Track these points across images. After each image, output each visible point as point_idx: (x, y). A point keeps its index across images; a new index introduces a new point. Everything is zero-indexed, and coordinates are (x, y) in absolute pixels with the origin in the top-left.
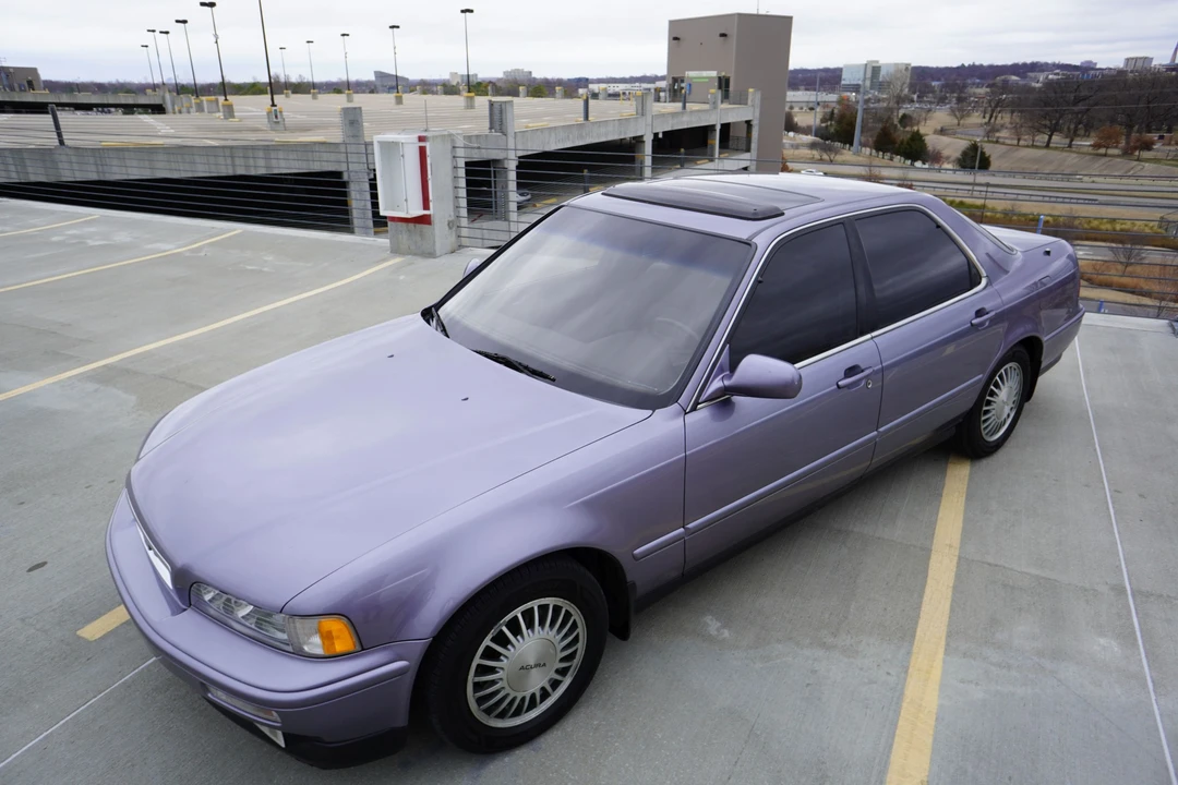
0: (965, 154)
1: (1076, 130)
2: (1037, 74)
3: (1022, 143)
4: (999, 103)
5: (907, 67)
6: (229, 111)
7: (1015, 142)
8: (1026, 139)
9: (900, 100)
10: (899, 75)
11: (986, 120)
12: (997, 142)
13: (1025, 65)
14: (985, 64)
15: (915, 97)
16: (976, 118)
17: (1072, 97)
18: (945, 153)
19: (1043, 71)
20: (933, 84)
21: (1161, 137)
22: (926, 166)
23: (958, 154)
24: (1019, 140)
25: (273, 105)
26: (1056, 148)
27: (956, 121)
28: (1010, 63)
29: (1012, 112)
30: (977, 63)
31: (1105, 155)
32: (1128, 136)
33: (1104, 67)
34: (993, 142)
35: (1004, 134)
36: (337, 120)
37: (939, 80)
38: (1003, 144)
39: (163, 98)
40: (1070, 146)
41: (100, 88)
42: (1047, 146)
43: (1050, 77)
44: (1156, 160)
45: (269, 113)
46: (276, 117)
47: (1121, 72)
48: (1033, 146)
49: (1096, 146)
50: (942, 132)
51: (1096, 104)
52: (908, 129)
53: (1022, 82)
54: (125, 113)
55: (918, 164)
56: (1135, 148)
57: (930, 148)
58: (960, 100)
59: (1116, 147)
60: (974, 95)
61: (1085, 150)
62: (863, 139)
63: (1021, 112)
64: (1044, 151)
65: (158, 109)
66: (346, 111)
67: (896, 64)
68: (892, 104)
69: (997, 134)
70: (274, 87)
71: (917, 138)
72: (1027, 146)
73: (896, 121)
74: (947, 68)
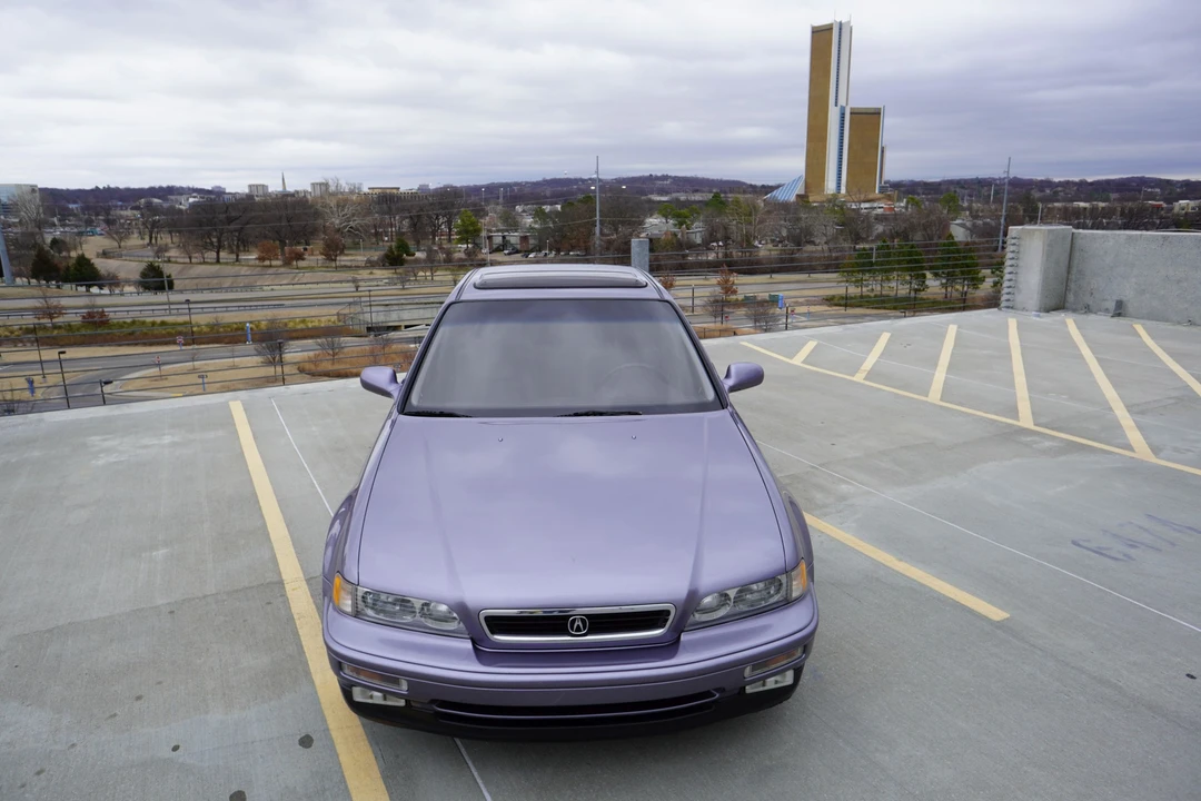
0: (144, 275)
1: (238, 247)
2: (178, 197)
3: (193, 260)
4: (154, 224)
5: (33, 189)
7: (188, 260)
8: (196, 257)
9: (40, 224)
10: (28, 197)
11: (147, 241)
12: (169, 261)
13: (161, 188)
14: (122, 186)
15: (55, 220)
16: (135, 240)
17: (222, 216)
18: (122, 275)
19: (182, 194)
20: (71, 206)
21: (305, 249)
22: (106, 291)
23: (136, 276)
24: (190, 258)
26: (227, 264)
27: (116, 244)
28: (146, 186)
29: (170, 232)
30: (112, 186)
31: (271, 266)
32: (283, 250)
33: (233, 191)
34: (165, 262)
35: (173, 253)
37: (75, 202)
38: (176, 262)
40: (237, 260)
42: (218, 261)
43: (191, 200)
44: (311, 269)
47: (250, 197)
48: (204, 263)
49: (261, 259)
50: (105, 254)
51: (248, 223)
52: (64, 254)
53: (166, 205)
55: (95, 290)
56: (292, 259)
57: (103, 272)
58: (109, 222)
59: (277, 259)
60: (121, 217)
61: (252, 263)
62: (14, 269)
63: (179, 232)
64: (217, 267)
67: (18, 186)
68: (31, 228)
69: (167, 254)
71: (83, 262)
72: (200, 263)
73: (47, 248)
74: (80, 190)
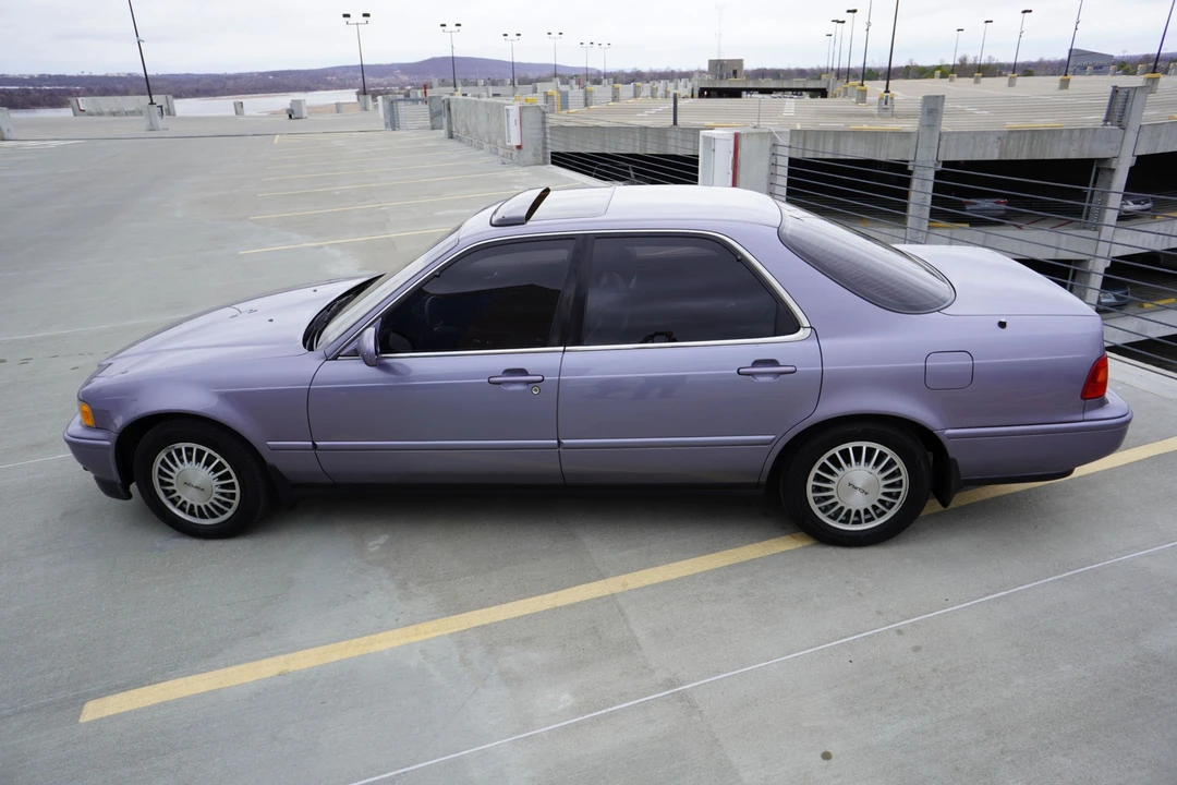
6: (862, 96)
25: (887, 91)
36: (917, 106)
39: (829, 83)
41: (801, 73)
45: (881, 99)
46: (886, 103)
54: (812, 97)
65: (823, 93)
66: (927, 99)
70: (890, 74)
